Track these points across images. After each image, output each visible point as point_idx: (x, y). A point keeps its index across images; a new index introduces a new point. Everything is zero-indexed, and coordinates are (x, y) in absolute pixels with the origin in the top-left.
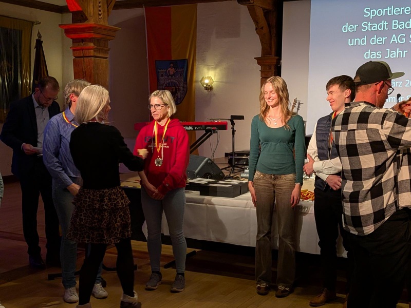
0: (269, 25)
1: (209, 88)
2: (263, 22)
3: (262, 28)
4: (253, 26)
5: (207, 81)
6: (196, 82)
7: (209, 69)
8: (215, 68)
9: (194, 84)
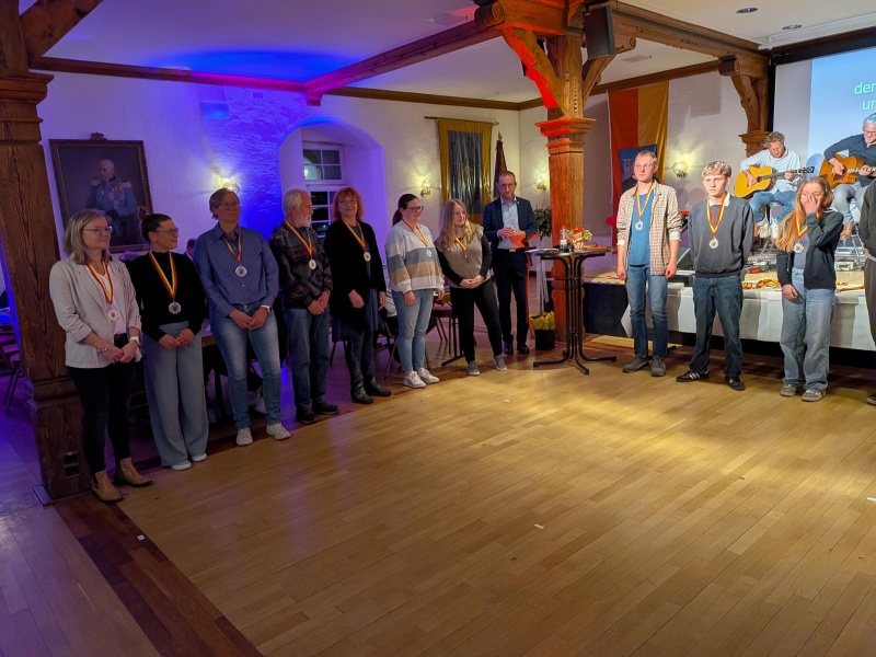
0: (757, 95)
1: (682, 175)
2: (750, 92)
3: (749, 100)
4: (737, 98)
5: (680, 167)
6: (667, 168)
7: (682, 153)
8: (690, 151)
9: (664, 172)
